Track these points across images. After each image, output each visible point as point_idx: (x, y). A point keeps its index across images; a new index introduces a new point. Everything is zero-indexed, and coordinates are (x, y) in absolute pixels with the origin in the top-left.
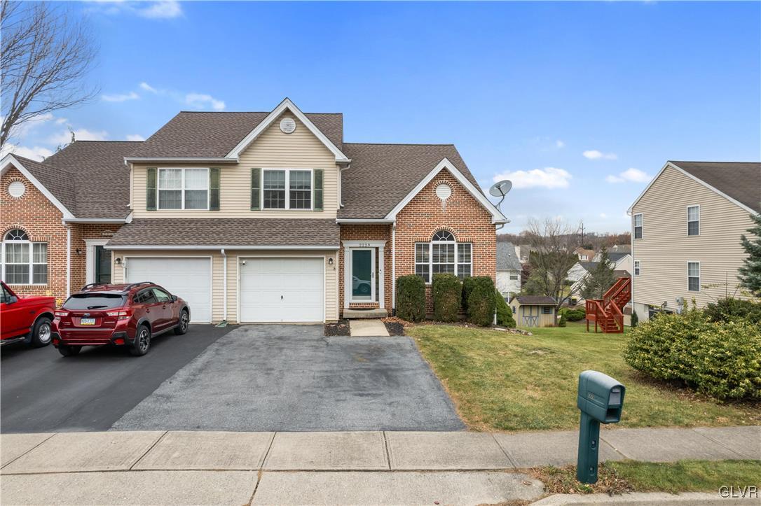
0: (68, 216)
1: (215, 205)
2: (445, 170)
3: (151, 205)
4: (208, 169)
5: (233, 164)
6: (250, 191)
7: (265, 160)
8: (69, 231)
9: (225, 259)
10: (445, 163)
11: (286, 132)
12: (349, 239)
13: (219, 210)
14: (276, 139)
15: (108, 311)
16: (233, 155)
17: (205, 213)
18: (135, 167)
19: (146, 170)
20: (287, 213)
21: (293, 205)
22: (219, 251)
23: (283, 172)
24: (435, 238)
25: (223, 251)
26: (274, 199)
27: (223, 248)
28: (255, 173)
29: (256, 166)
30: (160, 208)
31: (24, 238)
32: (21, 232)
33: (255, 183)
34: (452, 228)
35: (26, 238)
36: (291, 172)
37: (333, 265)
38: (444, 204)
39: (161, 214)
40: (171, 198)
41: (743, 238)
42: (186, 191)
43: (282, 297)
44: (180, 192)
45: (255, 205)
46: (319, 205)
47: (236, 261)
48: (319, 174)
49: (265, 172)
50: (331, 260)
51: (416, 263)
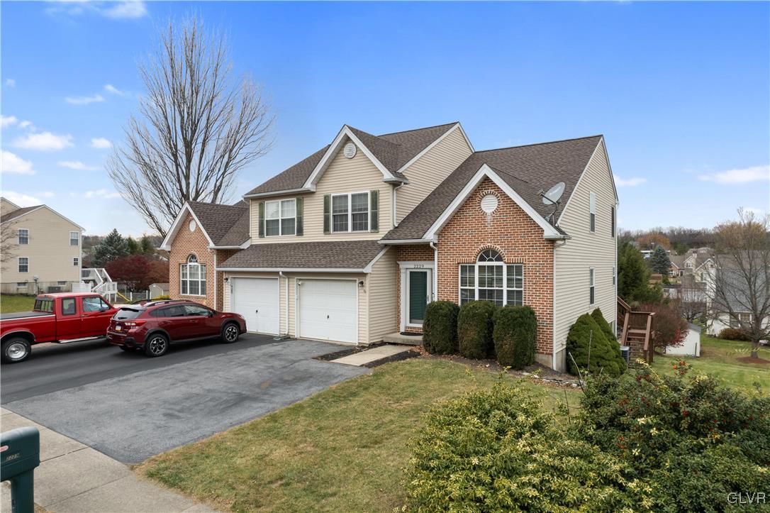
0: (212, 245)
1: (300, 232)
2: (486, 179)
3: (262, 233)
4: (295, 199)
5: (309, 193)
6: (323, 216)
7: (333, 187)
8: (215, 256)
9: (287, 280)
10: (485, 170)
11: (349, 157)
12: (405, 260)
13: (303, 235)
14: (343, 166)
16: (308, 186)
17: (292, 239)
18: (253, 202)
19: (258, 204)
20: (350, 236)
21: (354, 228)
22: (278, 273)
23: (346, 196)
24: (482, 259)
25: (281, 273)
26: (340, 226)
27: (280, 270)
28: (326, 198)
29: (326, 193)
32: (195, 257)
33: (326, 210)
34: (498, 247)
35: (197, 261)
36: (353, 196)
37: (364, 288)
38: (489, 218)
39: (268, 240)
40: (273, 227)
42: (282, 220)
43: (328, 317)
44: (278, 220)
45: (326, 229)
46: (375, 227)
47: (294, 282)
48: (375, 195)
49: (334, 197)
50: (362, 283)
51: (460, 287)
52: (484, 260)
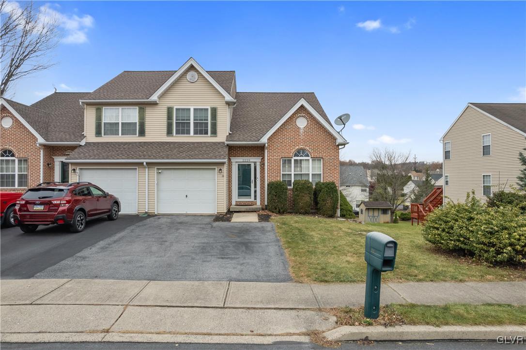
0: (41, 140)
1: (142, 133)
2: (302, 106)
3: (98, 133)
4: (137, 107)
5: (154, 104)
6: (166, 123)
7: (176, 101)
8: (42, 151)
9: (147, 169)
10: (302, 102)
11: (191, 81)
12: (235, 156)
13: (144, 136)
14: (184, 86)
15: (53, 200)
16: (154, 98)
17: (135, 139)
18: (88, 107)
19: (95, 109)
20: (192, 138)
21: (196, 133)
22: (142, 163)
23: (189, 109)
24: (296, 155)
25: (145, 164)
26: (183, 128)
27: (145, 161)
28: (170, 110)
29: (170, 105)
30: (104, 135)
31: (12, 156)
32: (10, 152)
33: (170, 117)
34: (307, 148)
35: (13, 155)
36: (195, 109)
37: (222, 174)
38: (302, 131)
39: (105, 139)
40: (112, 128)
41: (521, 154)
42: (122, 123)
43: (187, 196)
44: (118, 123)
45: (169, 132)
46: (214, 132)
47: (154, 171)
48: (214, 111)
49: (177, 109)
50: (221, 170)
51: (282, 173)
52: (298, 156)
